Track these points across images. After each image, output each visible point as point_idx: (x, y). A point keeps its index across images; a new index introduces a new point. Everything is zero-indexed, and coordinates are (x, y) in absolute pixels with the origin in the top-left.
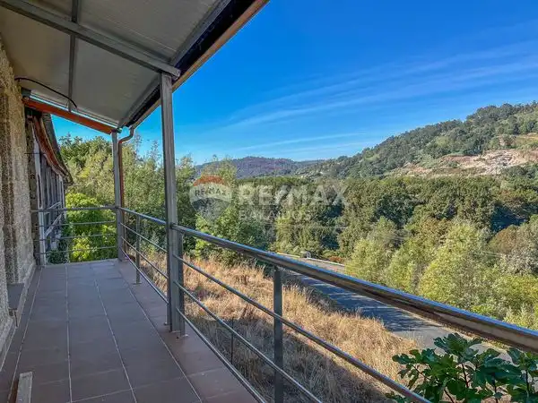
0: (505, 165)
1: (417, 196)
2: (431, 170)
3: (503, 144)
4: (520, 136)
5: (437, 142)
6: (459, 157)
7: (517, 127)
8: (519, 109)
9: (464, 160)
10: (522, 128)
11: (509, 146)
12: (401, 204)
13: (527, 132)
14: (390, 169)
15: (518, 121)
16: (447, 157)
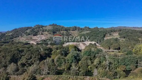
0: (41, 38)
1: (22, 53)
2: (26, 39)
3: (41, 34)
4: (44, 32)
5: (27, 32)
6: (32, 36)
7: (43, 30)
8: (44, 26)
9: (33, 37)
10: (44, 30)
11: (42, 34)
12: (18, 56)
13: (45, 31)
14: (15, 38)
15: (43, 29)
16: (30, 36)
